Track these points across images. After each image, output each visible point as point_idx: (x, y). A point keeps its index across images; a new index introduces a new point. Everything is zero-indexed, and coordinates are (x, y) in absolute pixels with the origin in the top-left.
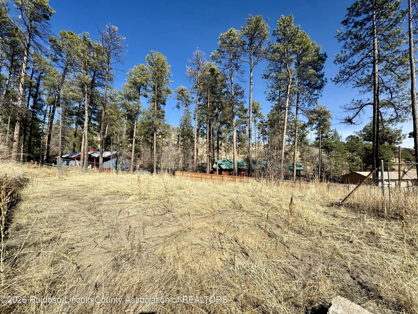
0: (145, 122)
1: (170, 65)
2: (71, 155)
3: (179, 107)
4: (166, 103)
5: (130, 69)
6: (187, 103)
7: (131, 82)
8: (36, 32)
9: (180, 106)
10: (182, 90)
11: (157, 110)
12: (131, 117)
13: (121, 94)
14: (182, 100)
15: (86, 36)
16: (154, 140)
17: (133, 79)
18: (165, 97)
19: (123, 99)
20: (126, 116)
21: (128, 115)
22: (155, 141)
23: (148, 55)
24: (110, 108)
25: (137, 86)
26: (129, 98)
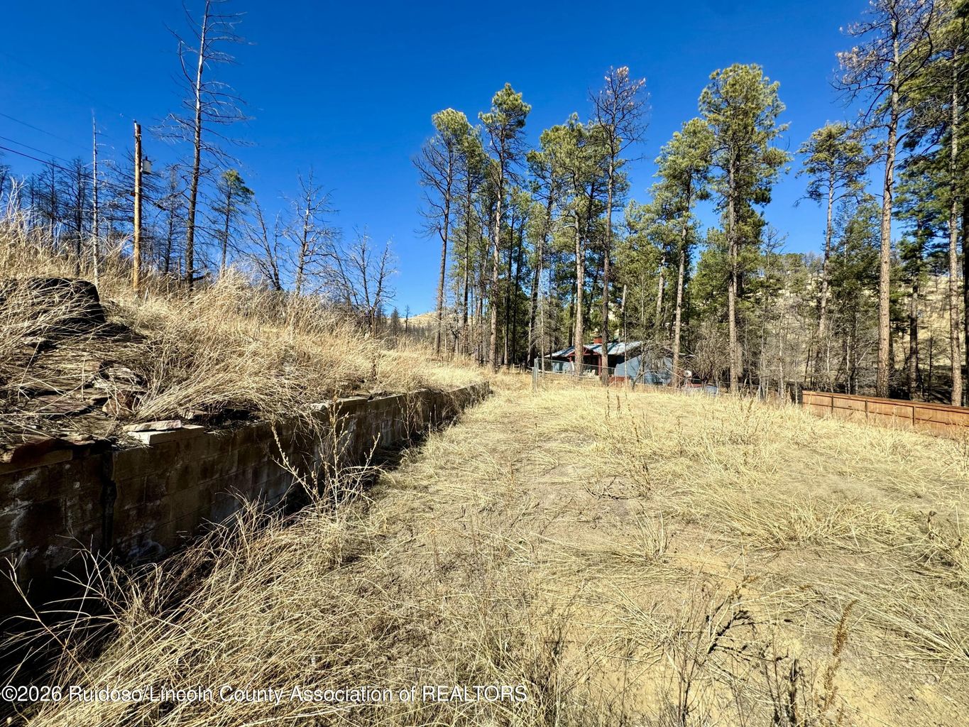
0: (711, 261)
1: (776, 83)
2: (565, 353)
3: (819, 195)
4: (772, 195)
5: (662, 147)
6: (853, 169)
7: (669, 176)
8: (510, 156)
9: (822, 190)
10: (830, 136)
11: (737, 222)
12: (676, 255)
13: (649, 211)
14: (829, 168)
15: (573, 122)
16: (728, 306)
17: (670, 167)
18: (765, 180)
19: (653, 221)
20: (662, 259)
21: (667, 254)
22: (732, 308)
23: (705, 90)
24: (630, 248)
25: (682, 179)
26: (667, 214)
